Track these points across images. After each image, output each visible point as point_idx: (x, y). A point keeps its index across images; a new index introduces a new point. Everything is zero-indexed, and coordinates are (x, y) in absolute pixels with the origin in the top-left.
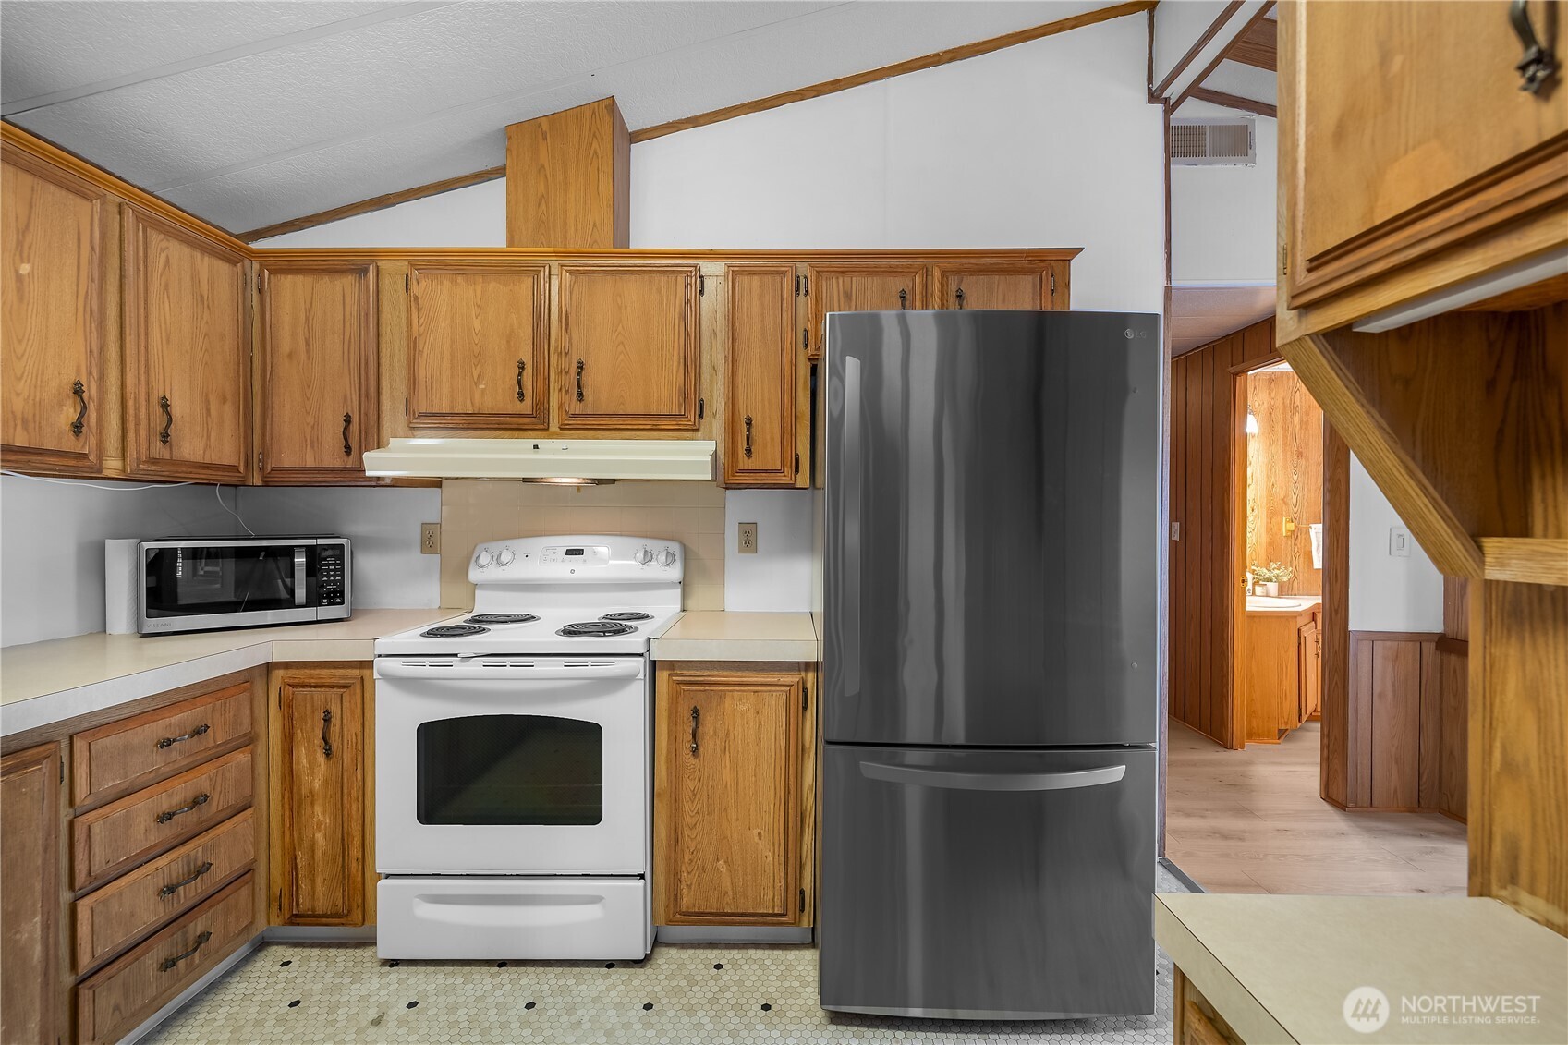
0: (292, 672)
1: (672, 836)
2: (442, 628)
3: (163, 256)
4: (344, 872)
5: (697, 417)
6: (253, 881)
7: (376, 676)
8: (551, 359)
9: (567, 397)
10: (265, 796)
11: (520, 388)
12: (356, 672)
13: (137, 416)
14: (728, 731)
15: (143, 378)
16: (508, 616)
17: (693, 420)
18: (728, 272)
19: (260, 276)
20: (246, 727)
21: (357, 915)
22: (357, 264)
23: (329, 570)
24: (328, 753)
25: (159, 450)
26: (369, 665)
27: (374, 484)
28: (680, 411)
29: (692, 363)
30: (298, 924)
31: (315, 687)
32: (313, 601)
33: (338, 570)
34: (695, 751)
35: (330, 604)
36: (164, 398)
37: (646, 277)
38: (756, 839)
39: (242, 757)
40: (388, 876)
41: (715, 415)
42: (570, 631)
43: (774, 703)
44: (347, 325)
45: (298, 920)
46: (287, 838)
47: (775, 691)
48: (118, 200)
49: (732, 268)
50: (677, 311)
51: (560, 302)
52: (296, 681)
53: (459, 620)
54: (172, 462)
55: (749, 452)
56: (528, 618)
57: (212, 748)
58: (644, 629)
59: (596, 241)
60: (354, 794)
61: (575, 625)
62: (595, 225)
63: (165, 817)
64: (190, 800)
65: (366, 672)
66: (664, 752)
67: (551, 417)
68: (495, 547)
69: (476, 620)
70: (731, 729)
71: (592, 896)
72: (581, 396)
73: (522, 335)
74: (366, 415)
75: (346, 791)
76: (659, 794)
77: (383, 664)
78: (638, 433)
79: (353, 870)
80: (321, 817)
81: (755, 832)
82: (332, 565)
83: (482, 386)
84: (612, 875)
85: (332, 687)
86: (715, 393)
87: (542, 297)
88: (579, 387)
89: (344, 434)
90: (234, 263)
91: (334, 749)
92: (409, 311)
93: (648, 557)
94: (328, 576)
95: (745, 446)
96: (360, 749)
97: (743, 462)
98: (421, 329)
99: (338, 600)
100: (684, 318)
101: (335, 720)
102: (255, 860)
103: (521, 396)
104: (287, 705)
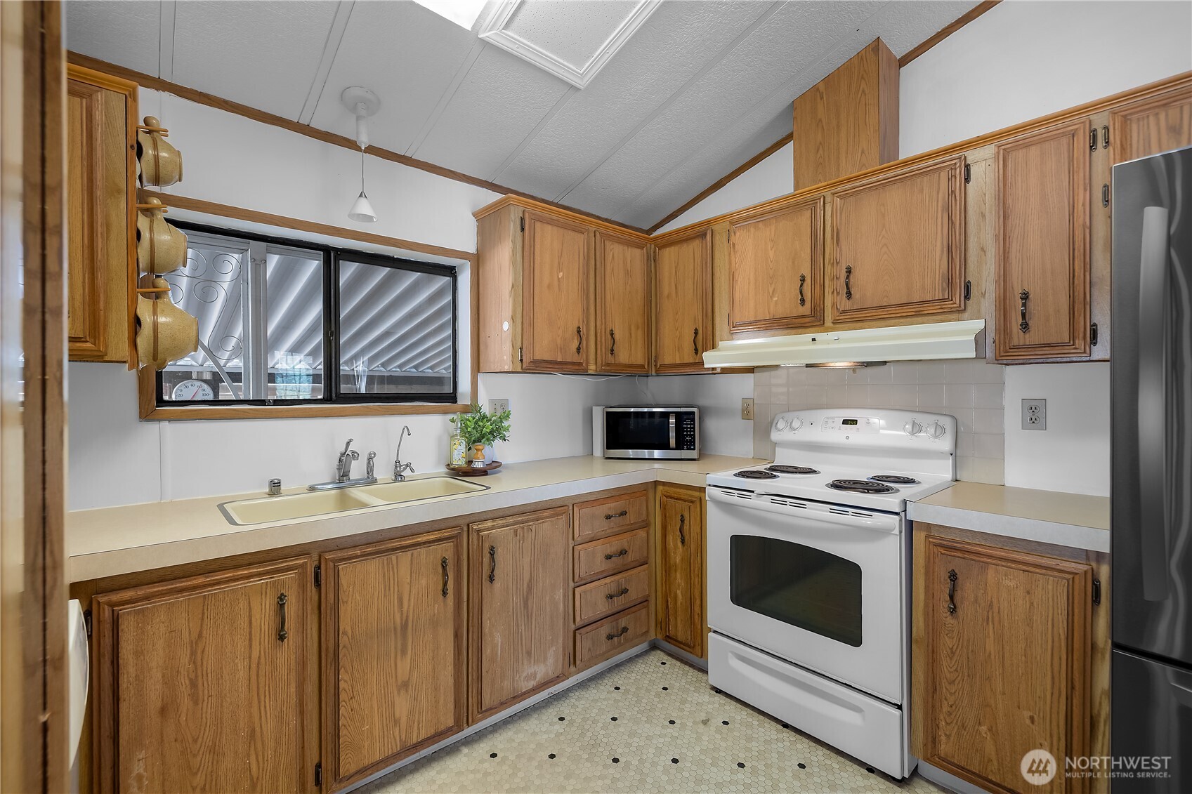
0: (667, 488)
1: (930, 682)
2: (747, 472)
3: (611, 253)
4: (691, 620)
5: (963, 298)
6: (647, 607)
7: (707, 498)
8: (826, 270)
9: (839, 298)
10: (654, 560)
11: (802, 295)
12: (697, 494)
13: (601, 341)
14: (991, 602)
15: (603, 321)
16: (796, 468)
17: (958, 302)
18: (998, 153)
19: (655, 252)
20: (644, 517)
21: (698, 649)
22: (701, 232)
23: (687, 428)
24: (683, 542)
25: (610, 359)
26: (702, 490)
27: (711, 372)
28: (943, 295)
29: (956, 251)
30: (669, 642)
31: (676, 499)
32: (679, 447)
33: (692, 428)
34: (953, 611)
35: (688, 449)
36: (612, 330)
37: (909, 182)
38: (1028, 721)
39: (642, 534)
40: (715, 632)
41: (983, 295)
42: (838, 485)
43: (1050, 587)
44: (696, 272)
45: (670, 640)
46: (664, 588)
47: (1051, 576)
48: (594, 229)
49: (1003, 147)
50: (940, 204)
51: (832, 223)
52: (668, 494)
53: (762, 468)
54: (615, 365)
55: (1025, 327)
56: (811, 472)
57: (628, 525)
58: (905, 491)
59: (864, 165)
60: (696, 572)
61: (842, 481)
62: (863, 152)
63: (609, 557)
64: (619, 551)
65: (702, 494)
66: (922, 604)
67: (825, 315)
68: (789, 416)
69: (774, 469)
70: (995, 601)
71: (854, 705)
72: (849, 294)
73: (803, 255)
74: (706, 328)
75: (692, 569)
76: (917, 641)
77: (711, 491)
78: (902, 320)
79: (697, 621)
80: (680, 581)
81: (1027, 714)
82: (689, 424)
83: (775, 299)
84: (870, 694)
85: (685, 501)
86: (985, 276)
87: (819, 223)
88: (848, 288)
89: (694, 341)
90: (642, 248)
91: (686, 540)
92: (730, 254)
93: (916, 428)
94: (687, 431)
95: (1020, 321)
96: (699, 543)
97: (1018, 337)
98: (737, 265)
99: (692, 447)
100: (948, 209)
101: (686, 522)
102: (648, 596)
103: (803, 301)
104: (664, 507)
